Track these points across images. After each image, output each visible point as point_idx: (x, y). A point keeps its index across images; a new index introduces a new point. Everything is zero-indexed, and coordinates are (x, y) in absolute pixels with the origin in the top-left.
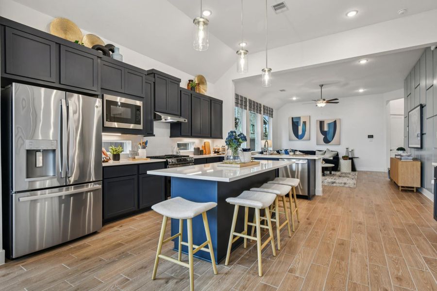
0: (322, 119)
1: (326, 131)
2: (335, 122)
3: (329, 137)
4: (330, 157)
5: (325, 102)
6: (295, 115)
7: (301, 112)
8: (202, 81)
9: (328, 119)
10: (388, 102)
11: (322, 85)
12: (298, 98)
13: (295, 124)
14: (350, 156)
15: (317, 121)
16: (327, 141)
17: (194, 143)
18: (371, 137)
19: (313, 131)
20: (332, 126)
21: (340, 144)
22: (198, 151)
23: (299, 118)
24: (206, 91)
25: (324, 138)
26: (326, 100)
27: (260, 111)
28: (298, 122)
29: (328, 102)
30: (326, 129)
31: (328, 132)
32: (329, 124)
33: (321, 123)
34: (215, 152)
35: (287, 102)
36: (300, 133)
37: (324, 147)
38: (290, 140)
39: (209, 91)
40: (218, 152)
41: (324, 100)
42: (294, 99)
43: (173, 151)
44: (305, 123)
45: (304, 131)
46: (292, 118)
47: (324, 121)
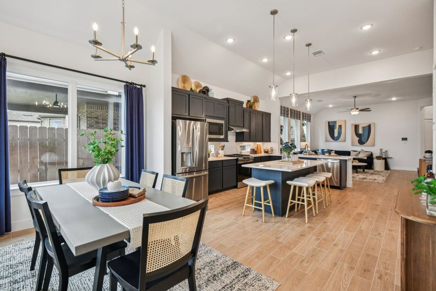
0: (357, 123)
1: (361, 134)
2: (369, 126)
3: (363, 139)
4: (364, 157)
5: (358, 110)
6: (332, 119)
7: (337, 117)
8: (256, 100)
9: (363, 122)
10: (422, 108)
11: (356, 97)
12: (334, 106)
13: (331, 127)
14: (384, 157)
15: (352, 124)
16: (361, 142)
17: (250, 145)
18: (405, 139)
19: (349, 133)
20: (367, 129)
21: (374, 146)
22: (254, 151)
23: (335, 122)
24: (258, 107)
25: (359, 140)
26: (360, 109)
27: (300, 117)
28: (334, 126)
29: (361, 110)
30: (361, 132)
31: (363, 135)
32: (364, 128)
33: (356, 127)
34: (265, 152)
35: (324, 109)
36: (336, 135)
37: (359, 148)
38: (326, 141)
39: (261, 107)
40: (267, 152)
41: (357, 109)
42: (331, 106)
43: (237, 152)
44: (340, 126)
45: (340, 133)
46: (329, 122)
47: (358, 125)
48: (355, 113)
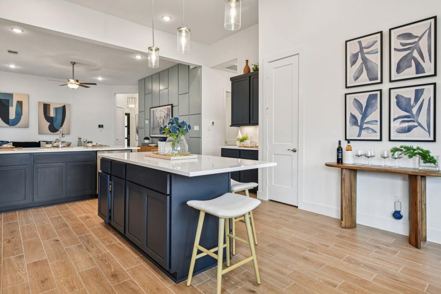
0: (47, 101)
1: (53, 117)
2: (64, 107)
3: (56, 125)
9: (55, 102)
10: (115, 95)
15: (39, 103)
16: (53, 129)
18: (101, 126)
19: (33, 115)
20: (60, 112)
21: (69, 134)
23: (11, 95)
25: (49, 126)
28: (8, 101)
30: (52, 114)
31: (56, 119)
32: (56, 109)
33: (46, 107)
36: (12, 116)
37: (52, 137)
44: (20, 103)
45: (19, 115)
47: (49, 105)
48: (73, 85)
